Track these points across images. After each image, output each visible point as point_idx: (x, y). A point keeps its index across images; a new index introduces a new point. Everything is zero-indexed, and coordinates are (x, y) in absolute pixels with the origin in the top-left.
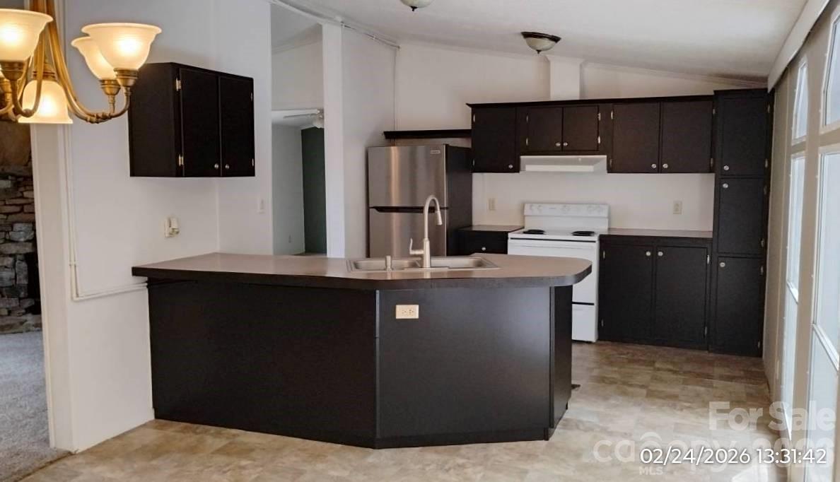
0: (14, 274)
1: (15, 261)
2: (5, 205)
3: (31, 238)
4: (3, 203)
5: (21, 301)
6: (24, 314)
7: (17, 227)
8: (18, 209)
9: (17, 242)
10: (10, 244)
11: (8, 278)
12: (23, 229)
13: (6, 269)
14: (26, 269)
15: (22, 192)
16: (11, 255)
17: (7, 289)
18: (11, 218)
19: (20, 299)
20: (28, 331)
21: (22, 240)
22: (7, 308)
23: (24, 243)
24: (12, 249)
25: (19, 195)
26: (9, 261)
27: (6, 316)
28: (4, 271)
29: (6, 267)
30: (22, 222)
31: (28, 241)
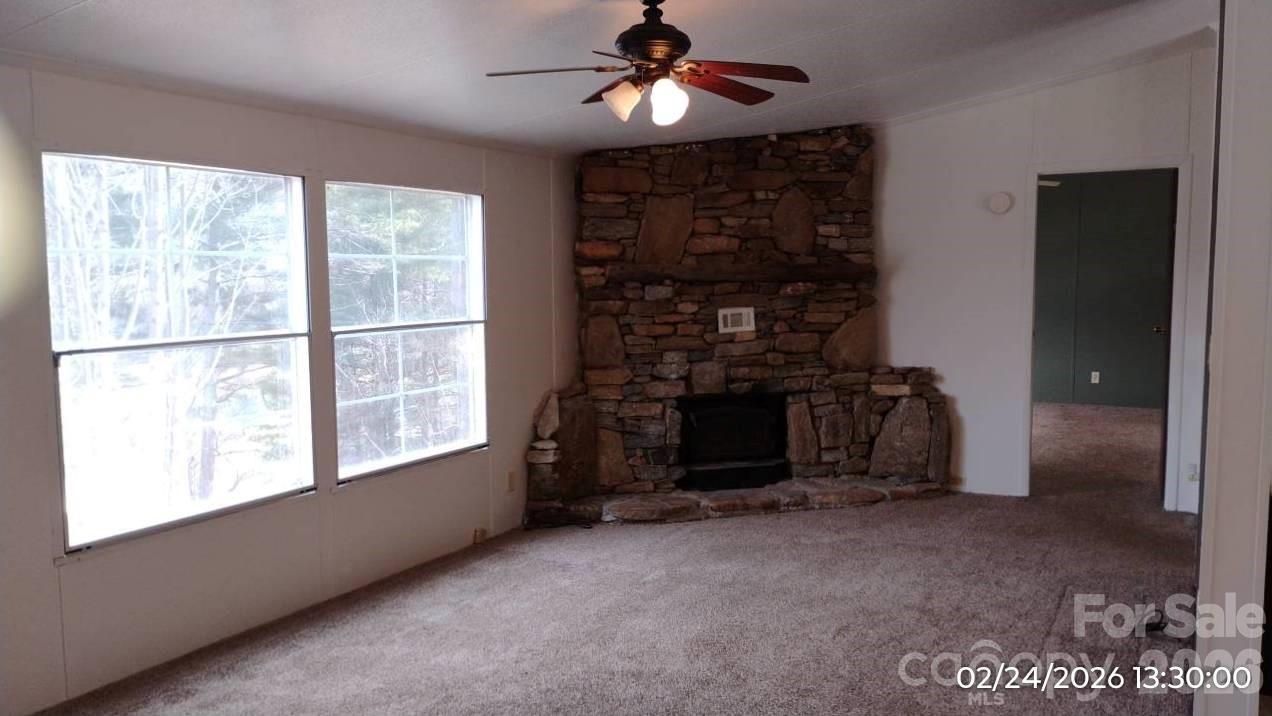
0: (663, 428)
1: (664, 407)
2: (654, 323)
3: (684, 374)
4: (651, 320)
5: (670, 470)
6: (673, 489)
7: (669, 357)
8: (668, 329)
9: (666, 379)
10: (657, 383)
11: (656, 433)
12: (676, 359)
13: (654, 421)
14: (680, 421)
15: (676, 305)
16: (659, 400)
17: (654, 450)
18: (662, 343)
19: (669, 466)
20: (708, 517)
21: (674, 376)
22: (653, 481)
23: (676, 382)
24: (661, 389)
25: (672, 309)
26: (657, 409)
27: (650, 492)
28: (651, 423)
29: (653, 418)
30: (674, 350)
31: (681, 378)
